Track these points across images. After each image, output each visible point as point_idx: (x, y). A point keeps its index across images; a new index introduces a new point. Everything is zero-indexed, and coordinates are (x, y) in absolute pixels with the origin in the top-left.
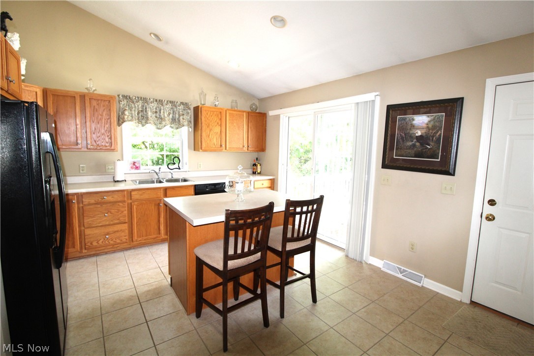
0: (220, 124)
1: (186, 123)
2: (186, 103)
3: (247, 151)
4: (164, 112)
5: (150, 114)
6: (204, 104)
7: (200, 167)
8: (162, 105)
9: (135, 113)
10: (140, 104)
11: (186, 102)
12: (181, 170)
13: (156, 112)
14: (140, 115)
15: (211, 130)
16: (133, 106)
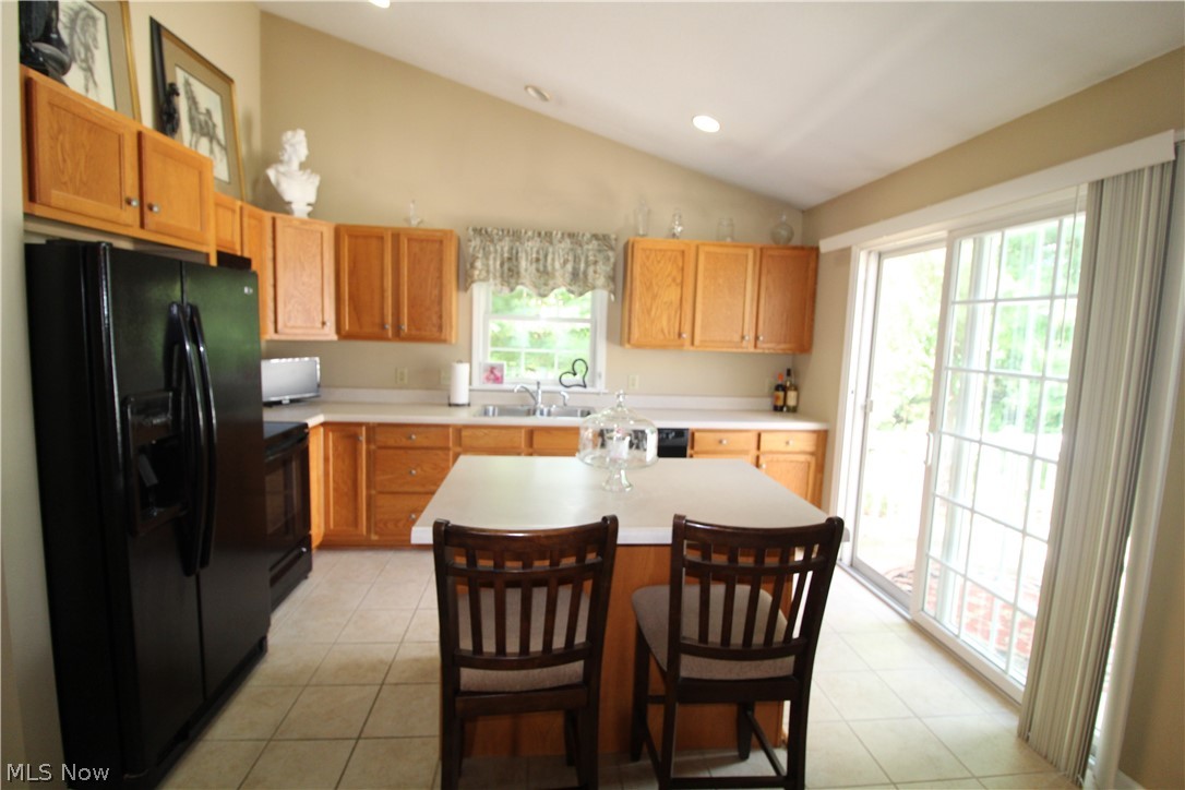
0: (679, 281)
1: (601, 281)
2: (604, 236)
3: (752, 350)
4: (553, 260)
5: (523, 264)
6: (643, 236)
7: (633, 385)
8: (551, 243)
9: (494, 264)
10: (506, 245)
11: (605, 232)
12: (589, 389)
13: (538, 260)
14: (506, 266)
15: (654, 297)
16: (492, 249)
